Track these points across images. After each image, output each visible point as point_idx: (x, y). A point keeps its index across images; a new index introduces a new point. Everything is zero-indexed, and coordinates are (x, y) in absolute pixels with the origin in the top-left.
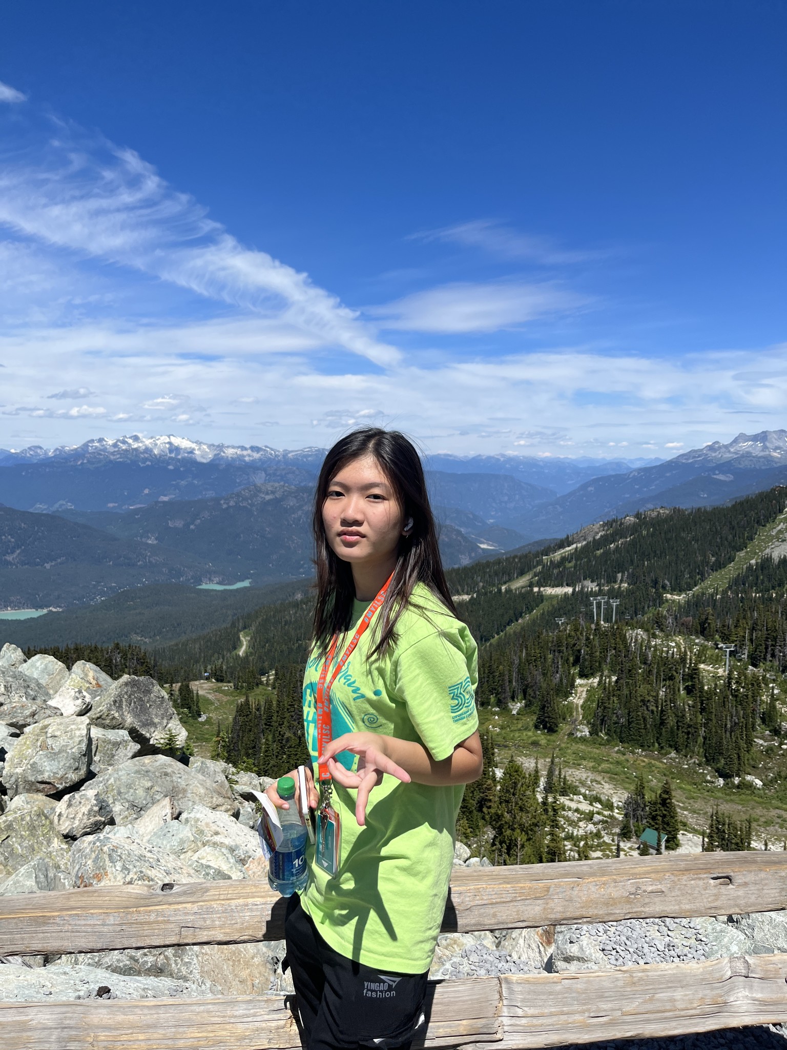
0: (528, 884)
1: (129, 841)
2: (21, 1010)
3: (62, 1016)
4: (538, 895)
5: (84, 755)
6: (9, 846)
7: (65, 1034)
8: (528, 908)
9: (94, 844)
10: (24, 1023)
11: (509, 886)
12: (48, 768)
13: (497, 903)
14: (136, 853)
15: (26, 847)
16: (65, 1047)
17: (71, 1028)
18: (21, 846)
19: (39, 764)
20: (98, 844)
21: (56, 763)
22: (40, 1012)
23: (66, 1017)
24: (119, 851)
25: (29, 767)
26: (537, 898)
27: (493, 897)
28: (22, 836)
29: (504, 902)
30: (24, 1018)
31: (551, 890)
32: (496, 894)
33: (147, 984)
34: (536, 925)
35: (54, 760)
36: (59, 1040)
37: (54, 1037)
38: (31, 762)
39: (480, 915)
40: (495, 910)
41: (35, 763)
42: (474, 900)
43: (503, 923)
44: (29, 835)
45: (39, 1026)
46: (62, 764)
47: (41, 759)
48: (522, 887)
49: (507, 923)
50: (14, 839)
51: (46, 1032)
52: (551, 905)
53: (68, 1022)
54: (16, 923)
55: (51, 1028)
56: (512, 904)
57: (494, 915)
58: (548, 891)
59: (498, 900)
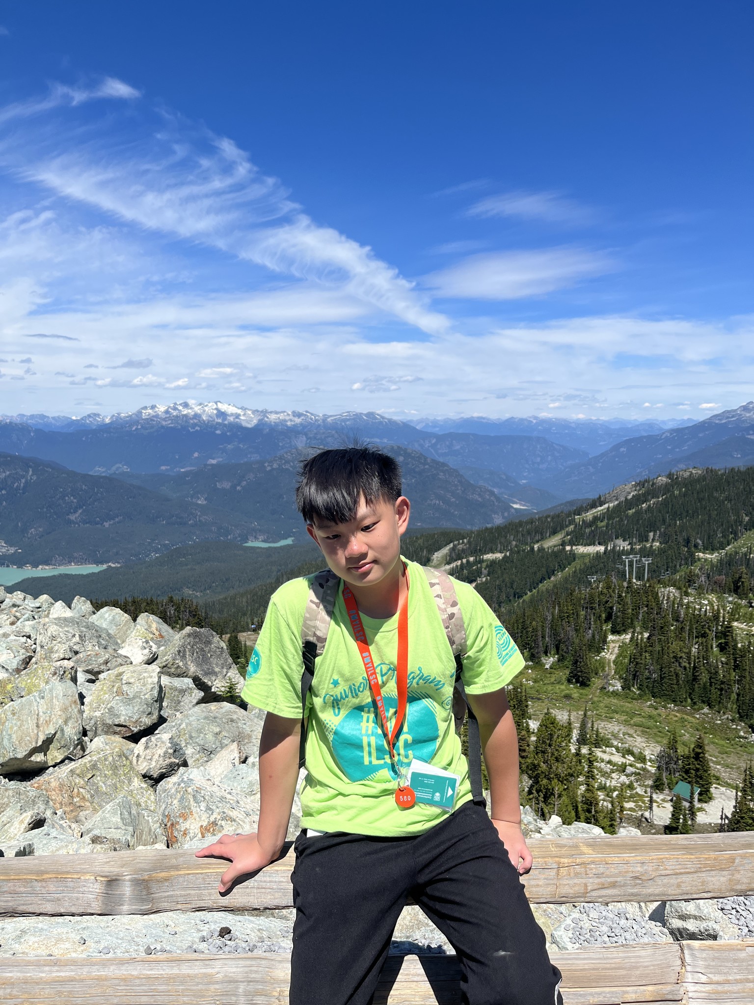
0: (713, 855)
1: (209, 783)
2: (207, 963)
3: (247, 969)
4: (723, 866)
5: (156, 701)
6: (94, 784)
7: (251, 987)
8: (713, 879)
9: (179, 785)
10: (210, 976)
11: (692, 857)
12: (124, 713)
13: (681, 874)
14: (217, 794)
15: (109, 786)
16: (252, 1000)
17: (257, 982)
18: (105, 785)
19: (116, 709)
20: (182, 785)
21: (131, 708)
22: (226, 964)
23: (251, 971)
24: (202, 792)
25: (107, 711)
26: (722, 870)
27: (677, 867)
28: (106, 776)
29: (688, 873)
30: (209, 971)
31: (737, 861)
32: (680, 864)
33: (259, 925)
34: (721, 896)
35: (129, 705)
36: (247, 994)
37: (241, 990)
38: (109, 706)
39: (664, 885)
40: (679, 880)
41: (112, 707)
42: (657, 870)
43: (687, 894)
44: (112, 775)
45: (226, 979)
46: (136, 709)
47: (117, 704)
48: (706, 858)
49: (691, 894)
50: (99, 778)
51: (232, 986)
52: (737, 876)
53: (253, 975)
54: (204, 878)
55: (237, 982)
56: (695, 875)
57: (679, 886)
58: (733, 862)
59: (682, 871)
